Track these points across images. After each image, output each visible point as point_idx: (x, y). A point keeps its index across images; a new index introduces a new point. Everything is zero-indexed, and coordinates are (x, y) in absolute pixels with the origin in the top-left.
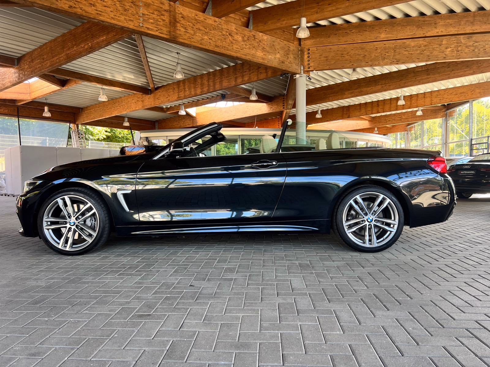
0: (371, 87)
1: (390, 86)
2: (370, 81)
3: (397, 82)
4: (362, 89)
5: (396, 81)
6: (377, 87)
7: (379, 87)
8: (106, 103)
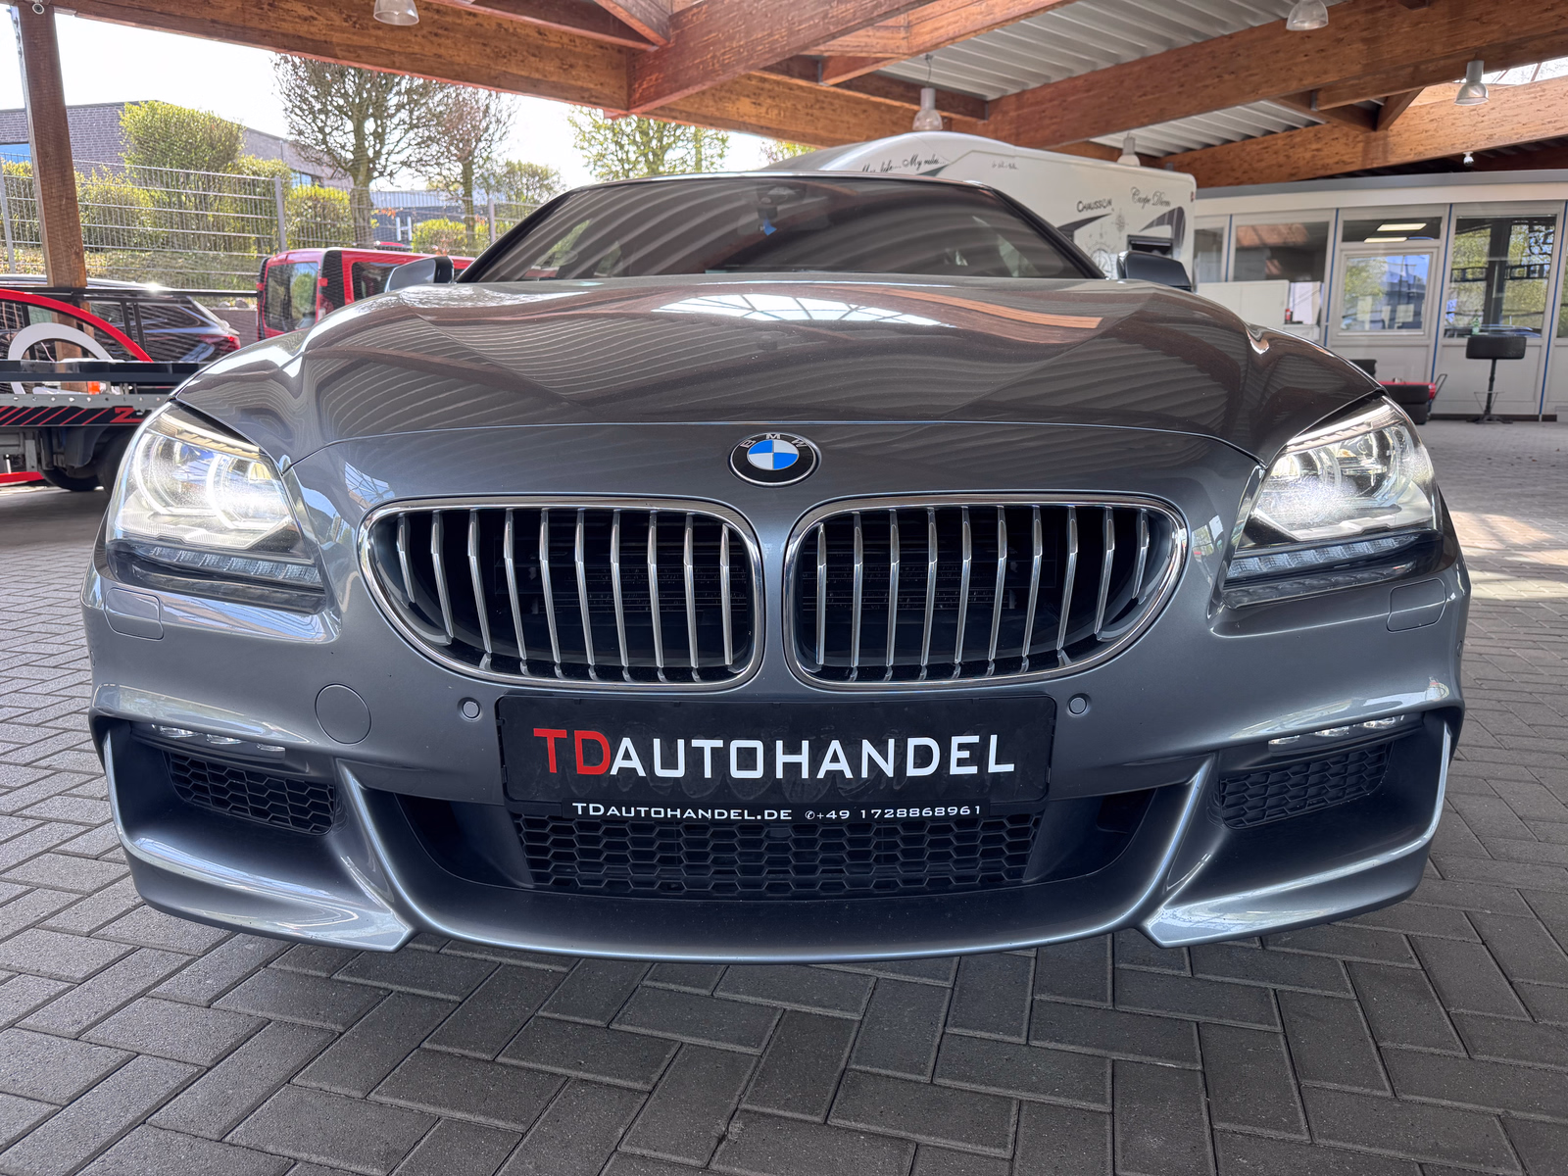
8: (1137, 68)
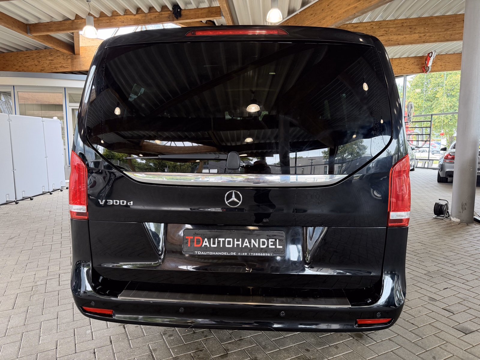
0: (405, 36)
1: (431, 36)
2: (402, 25)
3: (440, 32)
4: (391, 37)
5: (440, 30)
6: (413, 35)
7: (416, 36)
